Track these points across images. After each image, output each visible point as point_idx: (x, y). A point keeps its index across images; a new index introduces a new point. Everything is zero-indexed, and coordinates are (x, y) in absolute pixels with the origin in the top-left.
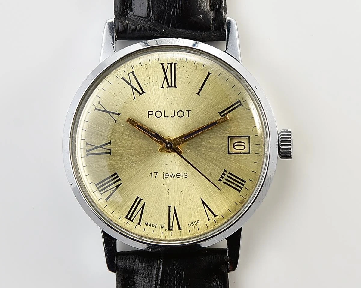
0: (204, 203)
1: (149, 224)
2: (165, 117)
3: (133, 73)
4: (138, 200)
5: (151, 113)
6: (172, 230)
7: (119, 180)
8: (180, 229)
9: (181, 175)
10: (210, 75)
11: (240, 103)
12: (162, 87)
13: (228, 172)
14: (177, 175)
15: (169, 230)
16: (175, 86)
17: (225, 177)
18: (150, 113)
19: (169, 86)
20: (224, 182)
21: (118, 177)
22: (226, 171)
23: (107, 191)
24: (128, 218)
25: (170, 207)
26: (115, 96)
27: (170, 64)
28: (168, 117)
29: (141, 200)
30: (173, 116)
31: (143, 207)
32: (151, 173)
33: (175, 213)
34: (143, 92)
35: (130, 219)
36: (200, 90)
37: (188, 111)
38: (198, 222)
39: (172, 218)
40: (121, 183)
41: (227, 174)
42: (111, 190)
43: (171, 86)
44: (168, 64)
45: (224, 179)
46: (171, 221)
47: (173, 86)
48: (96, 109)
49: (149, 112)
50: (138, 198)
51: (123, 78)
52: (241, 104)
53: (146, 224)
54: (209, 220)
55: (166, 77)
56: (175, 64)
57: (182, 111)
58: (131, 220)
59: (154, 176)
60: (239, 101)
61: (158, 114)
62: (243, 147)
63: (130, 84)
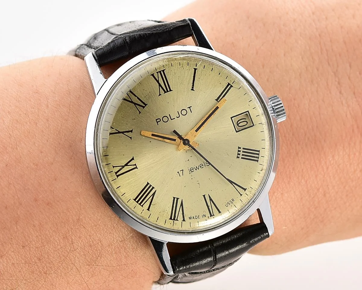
0: (232, 182)
1: (192, 218)
2: (171, 119)
3: (130, 91)
4: (175, 200)
6: (213, 215)
7: (153, 188)
8: (219, 212)
9: (204, 165)
10: (197, 70)
11: (230, 86)
12: (160, 95)
13: (242, 148)
14: (200, 167)
15: (211, 216)
16: (170, 90)
17: (241, 153)
18: (158, 121)
19: (165, 92)
20: (242, 158)
21: (151, 186)
22: (240, 148)
23: (146, 201)
25: (204, 196)
28: (174, 119)
29: (178, 199)
30: (178, 117)
31: (182, 205)
32: (178, 172)
33: (211, 199)
34: (146, 105)
35: (174, 219)
36: (193, 85)
37: (189, 107)
38: (233, 200)
39: (209, 204)
40: (156, 191)
41: (242, 150)
42: (149, 200)
43: (168, 91)
44: (158, 73)
46: (210, 207)
48: (111, 134)
49: (156, 120)
50: (174, 198)
51: (124, 99)
52: (232, 86)
53: (190, 218)
54: (241, 195)
55: (160, 85)
56: (163, 71)
57: (184, 109)
59: (181, 174)
60: (229, 84)
61: (165, 119)
62: (246, 123)
63: (132, 102)
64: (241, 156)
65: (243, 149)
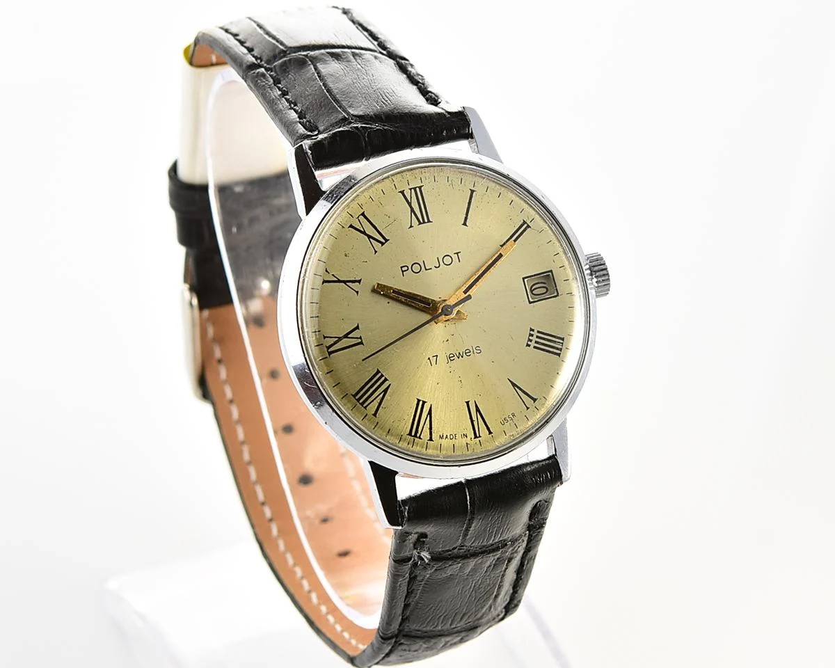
0: (514, 385)
1: (445, 437)
2: (426, 270)
3: (363, 214)
4: (420, 404)
5: (406, 268)
6: (480, 437)
7: (386, 380)
8: (490, 433)
9: (472, 351)
10: (474, 193)
11: (526, 225)
12: (411, 226)
13: (536, 331)
14: (466, 353)
15: (475, 438)
16: (429, 221)
17: (534, 339)
18: (403, 269)
19: (420, 223)
20: (535, 347)
21: (382, 376)
22: (533, 330)
23: (373, 401)
24: (413, 434)
25: (467, 403)
26: (346, 256)
27: (413, 190)
28: (431, 269)
29: (424, 402)
30: (437, 266)
31: (430, 413)
32: (429, 359)
33: (478, 410)
34: (387, 240)
35: (415, 436)
36: (466, 219)
37: (457, 253)
38: (514, 415)
39: (475, 418)
40: (390, 385)
41: (535, 333)
42: (377, 399)
43: (424, 222)
44: (411, 189)
45: (533, 342)
46: (475, 423)
47: (426, 221)
48: (325, 282)
49: (402, 267)
50: (419, 401)
51: (351, 226)
52: (528, 226)
53: (441, 437)
54: (528, 408)
55: (412, 210)
56: (420, 188)
57: (448, 255)
58: (418, 435)
59: (433, 362)
60: (525, 222)
61: (416, 268)
62: (545, 290)
63: (364, 233)
64: (533, 344)
65: (538, 332)
